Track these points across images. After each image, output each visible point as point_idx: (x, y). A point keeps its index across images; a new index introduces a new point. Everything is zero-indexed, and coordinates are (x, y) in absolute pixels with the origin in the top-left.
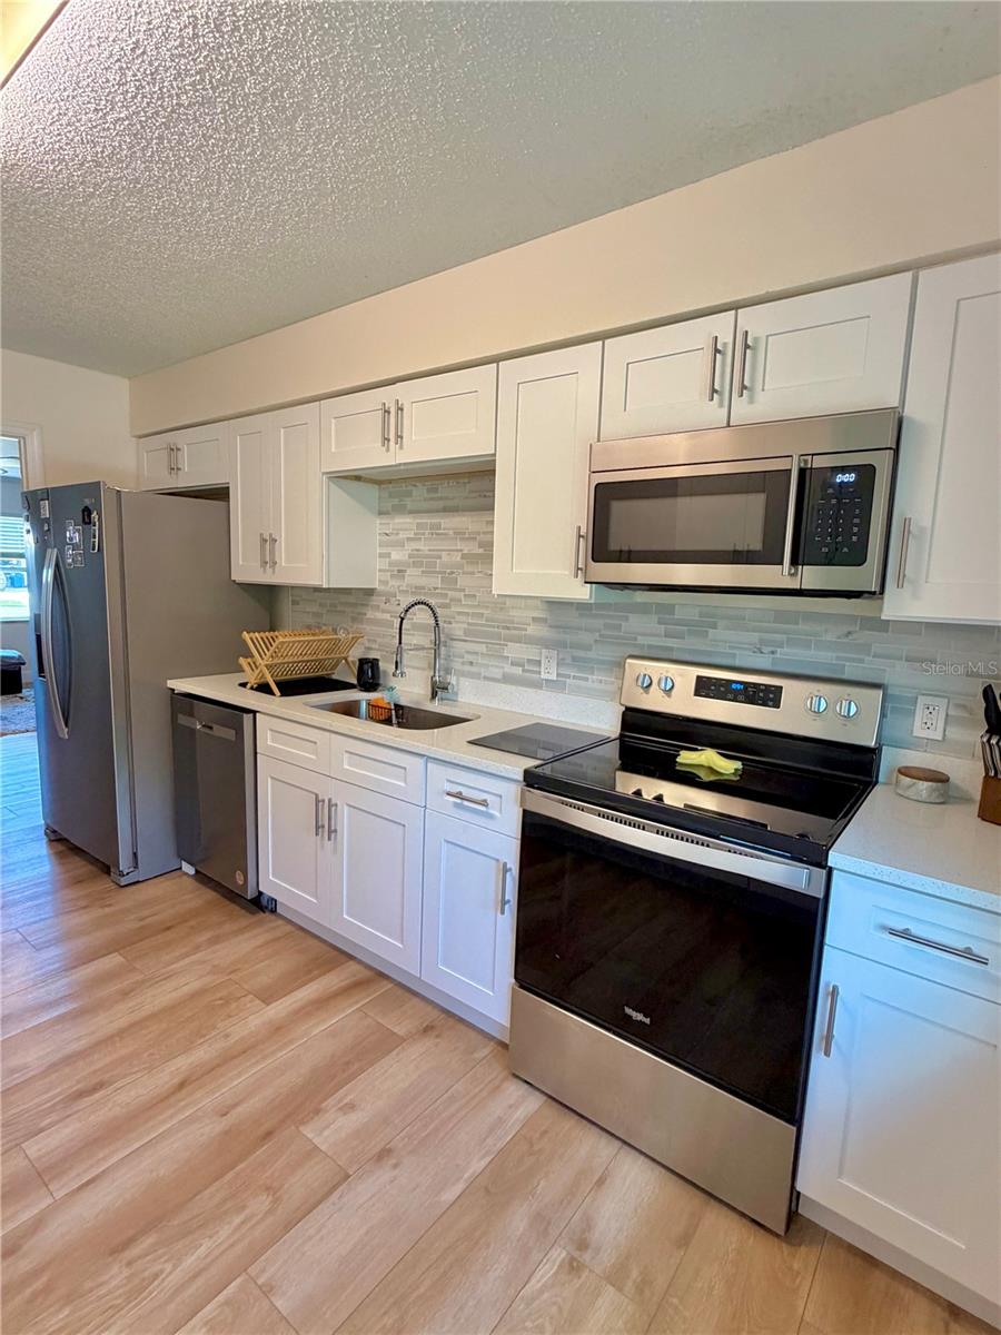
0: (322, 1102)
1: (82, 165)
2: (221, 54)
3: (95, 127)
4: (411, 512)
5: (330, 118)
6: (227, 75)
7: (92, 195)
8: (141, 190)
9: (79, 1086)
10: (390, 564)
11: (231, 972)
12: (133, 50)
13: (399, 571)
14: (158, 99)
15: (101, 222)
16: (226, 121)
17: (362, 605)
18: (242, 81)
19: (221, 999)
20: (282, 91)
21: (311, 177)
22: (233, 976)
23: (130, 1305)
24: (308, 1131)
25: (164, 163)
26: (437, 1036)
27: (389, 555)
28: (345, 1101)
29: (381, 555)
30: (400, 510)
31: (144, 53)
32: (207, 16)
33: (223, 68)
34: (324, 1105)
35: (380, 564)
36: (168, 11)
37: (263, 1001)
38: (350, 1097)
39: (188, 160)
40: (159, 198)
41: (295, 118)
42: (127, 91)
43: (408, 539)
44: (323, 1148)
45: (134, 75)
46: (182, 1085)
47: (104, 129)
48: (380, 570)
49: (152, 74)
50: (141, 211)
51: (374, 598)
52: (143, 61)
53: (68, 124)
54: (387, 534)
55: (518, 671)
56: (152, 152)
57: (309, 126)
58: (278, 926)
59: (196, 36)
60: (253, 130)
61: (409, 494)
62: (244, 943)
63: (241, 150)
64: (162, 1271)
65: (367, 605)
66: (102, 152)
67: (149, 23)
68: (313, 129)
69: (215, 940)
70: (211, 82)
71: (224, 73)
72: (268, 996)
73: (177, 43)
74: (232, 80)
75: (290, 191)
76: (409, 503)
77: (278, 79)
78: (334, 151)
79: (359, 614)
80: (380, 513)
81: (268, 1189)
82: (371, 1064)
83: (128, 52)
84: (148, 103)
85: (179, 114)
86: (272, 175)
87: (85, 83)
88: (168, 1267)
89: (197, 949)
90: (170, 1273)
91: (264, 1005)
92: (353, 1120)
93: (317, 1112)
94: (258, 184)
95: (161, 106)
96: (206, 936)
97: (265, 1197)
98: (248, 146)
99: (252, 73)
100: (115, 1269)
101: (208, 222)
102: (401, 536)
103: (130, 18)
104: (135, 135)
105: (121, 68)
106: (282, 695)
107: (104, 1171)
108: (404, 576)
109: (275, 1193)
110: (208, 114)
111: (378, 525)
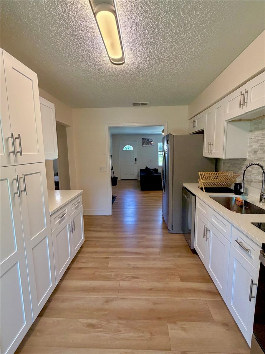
0: (178, 321)
1: (147, 59)
2: (152, 10)
3: (143, 49)
4: (260, 130)
5: (188, 5)
6: (157, 15)
7: (153, 65)
8: (160, 58)
9: (134, 275)
10: (253, 149)
11: (178, 267)
12: (137, 25)
13: (255, 152)
14: (149, 33)
15: (158, 70)
16: (165, 28)
17: (242, 164)
18: (160, 14)
19: (172, 273)
20: (171, 8)
21: (195, 27)
22: (178, 268)
23: (113, 333)
24: (169, 326)
25: (160, 48)
26: (227, 330)
27: (252, 146)
28: (184, 326)
29: (250, 147)
30: (257, 129)
31: (139, 24)
32: (143, 3)
33: (155, 14)
34: (178, 322)
35: (249, 150)
36: (136, 10)
37: (181, 280)
38: (186, 326)
39: (164, 44)
40: (165, 58)
41: (179, 13)
42: (142, 36)
43: (259, 140)
44: (170, 335)
45: (141, 31)
46: (151, 289)
47: (145, 48)
48: (249, 152)
49: (143, 28)
50: (164, 63)
51: (246, 162)
52: (140, 26)
53: (139, 52)
54: (252, 139)
56: (156, 47)
57: (184, 12)
58: (198, 260)
59: (144, 11)
60: (172, 25)
61: (260, 123)
62: (187, 261)
63: (173, 33)
64: (122, 331)
65: (244, 164)
66: (148, 54)
67: (135, 16)
68: (186, 12)
69: (180, 256)
70: (155, 20)
71: (155, 15)
72: (183, 279)
73: (142, 16)
74: (159, 15)
75: (192, 36)
76: (260, 126)
77: (168, 5)
78: (196, 14)
79: (241, 167)
80: (251, 131)
81: (151, 333)
82: (199, 321)
83: (136, 26)
84: (147, 36)
85: (155, 34)
86: (185, 34)
87: (135, 40)
88: (123, 332)
89: (174, 256)
90: (122, 333)
91: (180, 281)
92: (183, 334)
93: (175, 323)
94: (183, 39)
95: (150, 34)
96: (178, 254)
97: (149, 335)
98: (174, 30)
99: (161, 9)
100: (116, 322)
101: (178, 58)
102: (256, 139)
103: (131, 18)
104: (150, 45)
105: (138, 31)
106: (205, 192)
107: (127, 298)
108: (256, 154)
109: (152, 336)
110: (160, 29)
111: (249, 135)
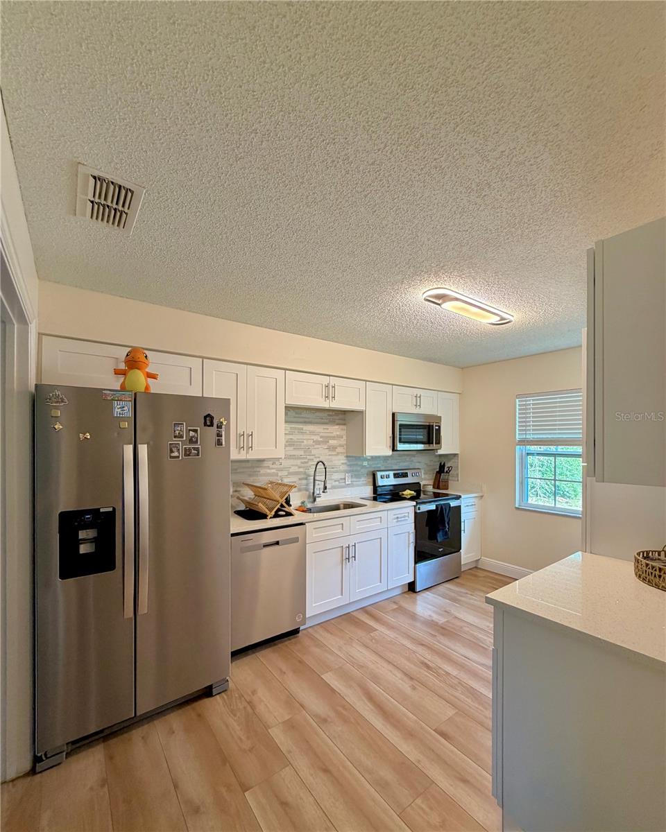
55: (337, 483)
65: (261, 467)
79: (255, 472)
